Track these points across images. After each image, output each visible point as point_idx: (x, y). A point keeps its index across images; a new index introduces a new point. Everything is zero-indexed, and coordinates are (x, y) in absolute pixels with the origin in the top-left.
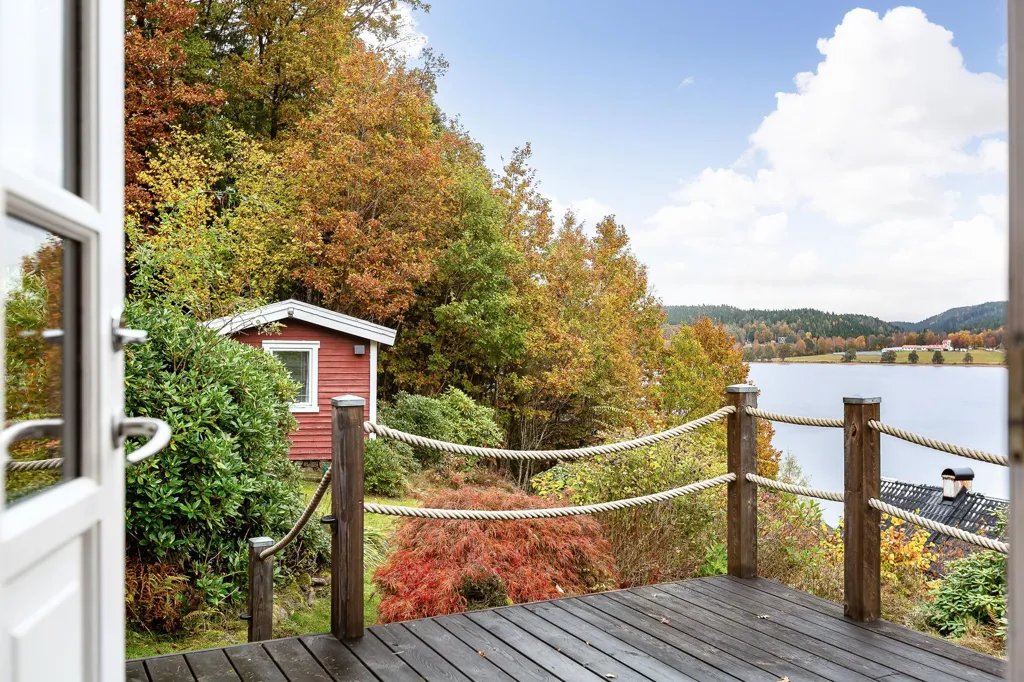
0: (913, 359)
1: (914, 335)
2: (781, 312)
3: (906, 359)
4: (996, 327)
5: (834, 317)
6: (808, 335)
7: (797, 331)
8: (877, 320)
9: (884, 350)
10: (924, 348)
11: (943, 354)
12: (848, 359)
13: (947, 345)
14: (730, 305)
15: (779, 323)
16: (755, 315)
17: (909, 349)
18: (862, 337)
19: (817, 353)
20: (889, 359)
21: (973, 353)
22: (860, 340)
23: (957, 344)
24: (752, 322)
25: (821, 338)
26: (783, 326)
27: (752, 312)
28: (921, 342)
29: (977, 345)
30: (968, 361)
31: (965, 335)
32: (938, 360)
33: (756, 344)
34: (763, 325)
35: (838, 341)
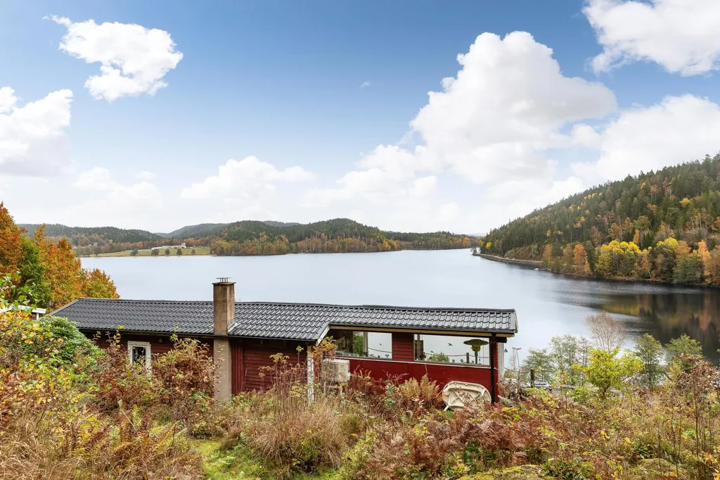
0: (167, 253)
1: (167, 241)
2: (94, 229)
3: (164, 253)
4: (206, 236)
5: (126, 231)
6: (111, 241)
7: (104, 239)
8: (148, 232)
9: (153, 249)
10: (173, 247)
11: (182, 250)
12: (134, 254)
13: (184, 245)
14: (61, 224)
15: (93, 235)
16: (78, 230)
17: (165, 247)
18: (141, 242)
19: (116, 251)
20: (155, 253)
21: (195, 249)
22: (139, 244)
23: (188, 245)
24: (77, 234)
25: (119, 243)
26: (96, 236)
27: (77, 228)
28: (171, 244)
29: (197, 245)
30: (193, 253)
31: (191, 240)
32: (179, 253)
33: (80, 247)
34: (83, 236)
35: (128, 244)
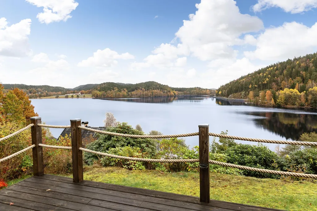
0: (72, 97)
1: (72, 91)
2: (39, 86)
4: (90, 89)
5: (53, 87)
6: (46, 92)
7: (43, 91)
8: (63, 88)
9: (66, 95)
10: (75, 94)
11: (79, 95)
12: (57, 97)
13: (80, 93)
14: (24, 84)
15: (38, 89)
16: (31, 87)
17: (71, 94)
18: (60, 92)
19: (49, 96)
20: (67, 97)
21: (85, 95)
22: (60, 93)
23: (82, 93)
24: (31, 88)
25: (50, 92)
26: (40, 89)
27: (31, 86)
28: (74, 93)
29: (86, 93)
30: (84, 96)
31: (83, 91)
32: (78, 97)
33: (32, 94)
34: (34, 89)
35: (54, 93)
